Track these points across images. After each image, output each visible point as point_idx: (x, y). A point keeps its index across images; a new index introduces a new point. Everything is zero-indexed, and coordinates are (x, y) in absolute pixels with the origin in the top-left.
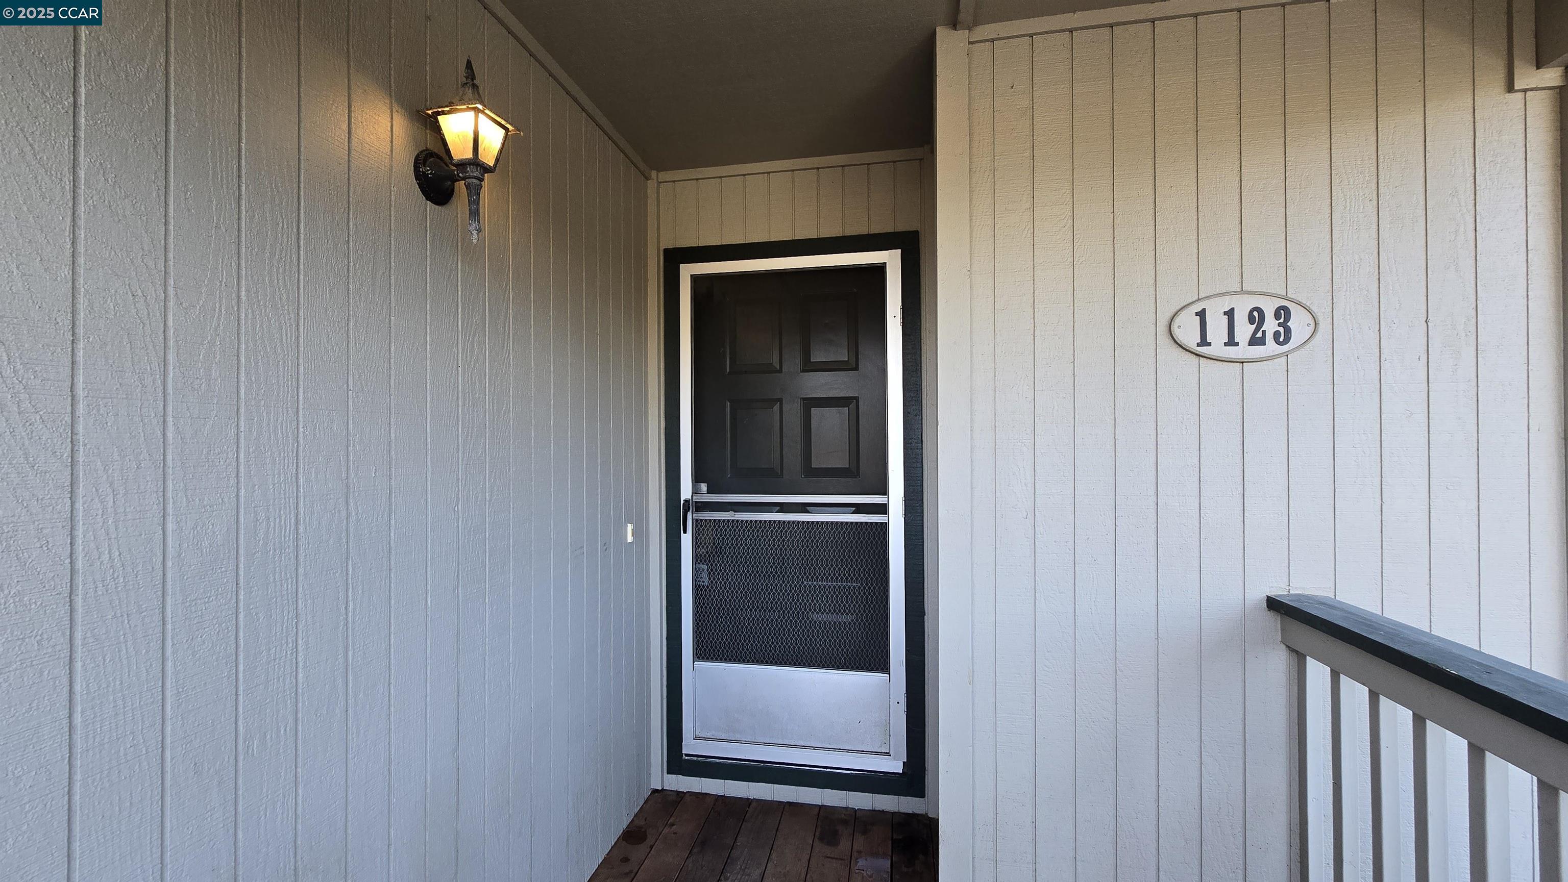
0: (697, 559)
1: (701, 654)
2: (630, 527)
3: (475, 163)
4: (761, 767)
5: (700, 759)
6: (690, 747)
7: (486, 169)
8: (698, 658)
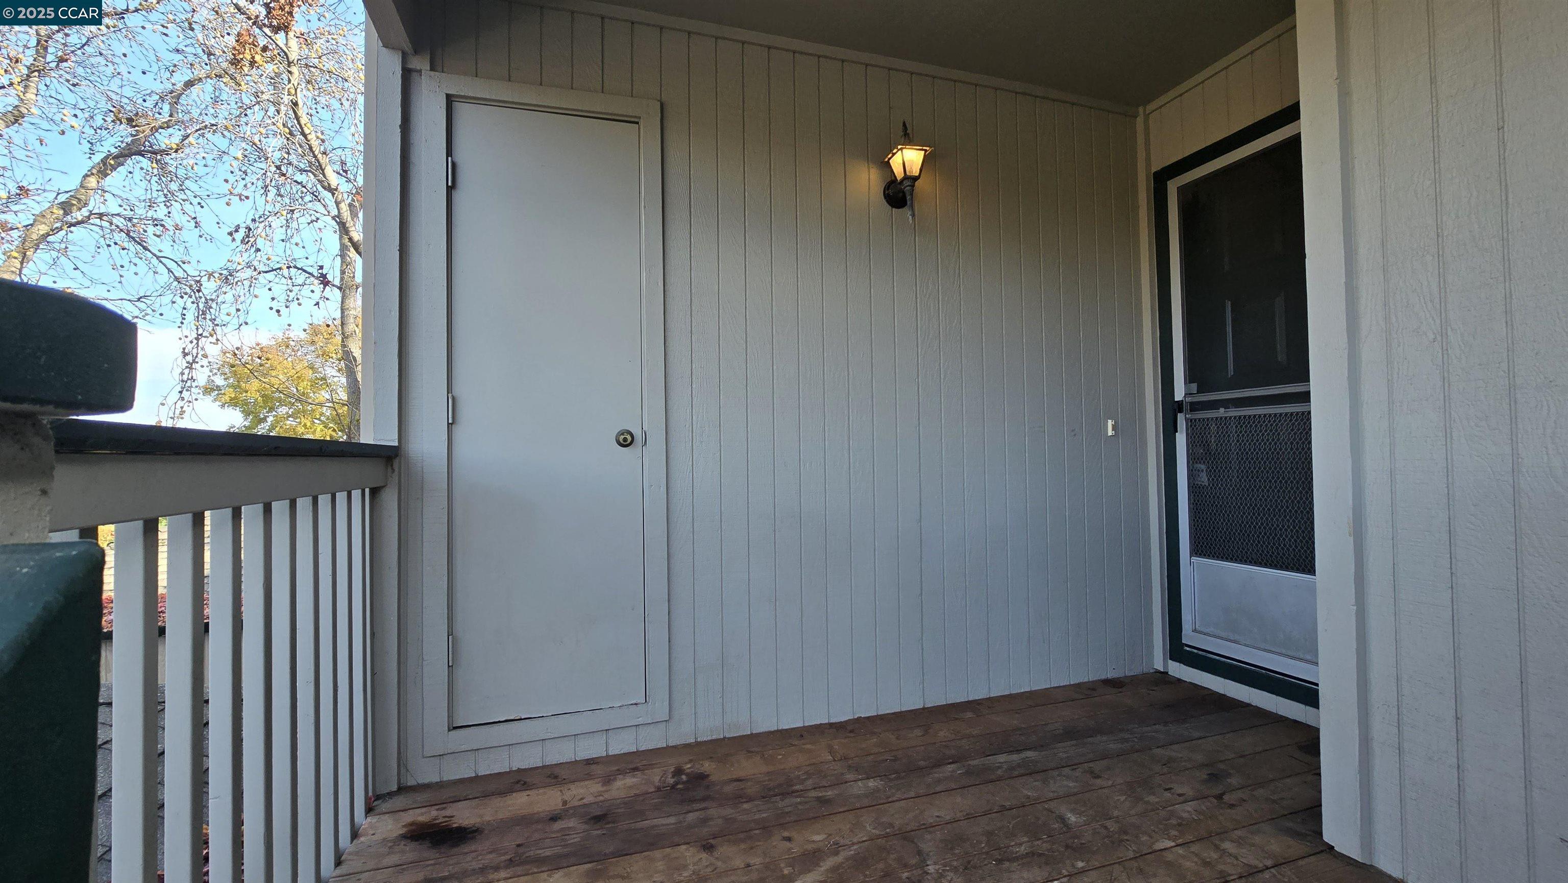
0: (1192, 459)
1: (1198, 550)
2: (1110, 423)
3: (906, 178)
4: (1262, 674)
5: (1200, 653)
6: (1189, 637)
7: (915, 179)
8: (1196, 554)
